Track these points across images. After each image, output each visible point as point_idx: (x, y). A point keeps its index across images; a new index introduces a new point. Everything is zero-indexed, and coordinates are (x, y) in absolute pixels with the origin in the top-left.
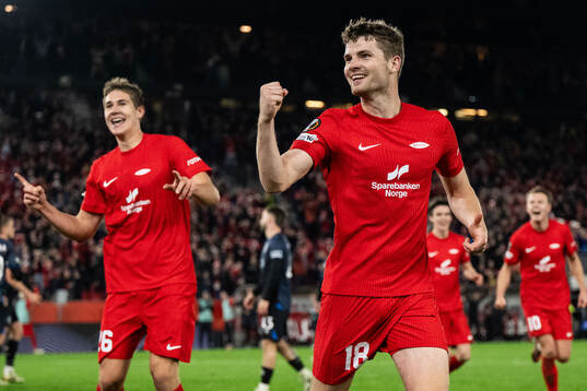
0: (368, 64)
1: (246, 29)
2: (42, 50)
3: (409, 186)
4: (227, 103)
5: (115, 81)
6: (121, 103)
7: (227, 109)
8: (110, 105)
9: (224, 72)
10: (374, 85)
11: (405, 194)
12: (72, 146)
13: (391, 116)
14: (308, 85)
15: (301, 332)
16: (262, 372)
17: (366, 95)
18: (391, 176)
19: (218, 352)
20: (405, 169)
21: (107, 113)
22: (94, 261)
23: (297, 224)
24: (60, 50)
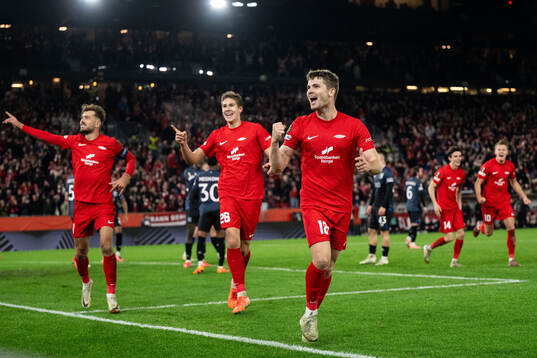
0: (317, 91)
1: (370, 44)
2: (249, 59)
3: (334, 157)
4: (360, 88)
5: (228, 93)
6: (231, 105)
7: (360, 92)
8: (225, 106)
9: (357, 70)
10: (322, 104)
11: (332, 162)
12: (269, 116)
13: (329, 119)
14: (408, 77)
15: (406, 225)
16: (382, 250)
17: (320, 110)
18: (324, 152)
19: (357, 238)
20: (331, 149)
21: (224, 110)
22: (283, 185)
23: (403, 160)
24: (261, 60)
